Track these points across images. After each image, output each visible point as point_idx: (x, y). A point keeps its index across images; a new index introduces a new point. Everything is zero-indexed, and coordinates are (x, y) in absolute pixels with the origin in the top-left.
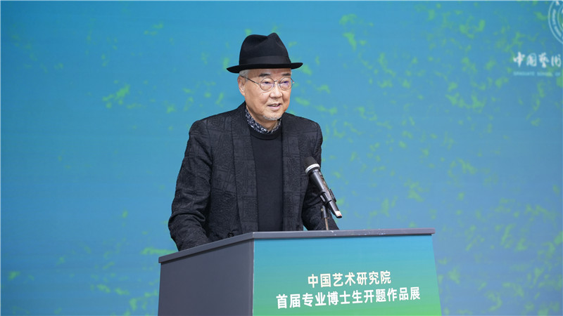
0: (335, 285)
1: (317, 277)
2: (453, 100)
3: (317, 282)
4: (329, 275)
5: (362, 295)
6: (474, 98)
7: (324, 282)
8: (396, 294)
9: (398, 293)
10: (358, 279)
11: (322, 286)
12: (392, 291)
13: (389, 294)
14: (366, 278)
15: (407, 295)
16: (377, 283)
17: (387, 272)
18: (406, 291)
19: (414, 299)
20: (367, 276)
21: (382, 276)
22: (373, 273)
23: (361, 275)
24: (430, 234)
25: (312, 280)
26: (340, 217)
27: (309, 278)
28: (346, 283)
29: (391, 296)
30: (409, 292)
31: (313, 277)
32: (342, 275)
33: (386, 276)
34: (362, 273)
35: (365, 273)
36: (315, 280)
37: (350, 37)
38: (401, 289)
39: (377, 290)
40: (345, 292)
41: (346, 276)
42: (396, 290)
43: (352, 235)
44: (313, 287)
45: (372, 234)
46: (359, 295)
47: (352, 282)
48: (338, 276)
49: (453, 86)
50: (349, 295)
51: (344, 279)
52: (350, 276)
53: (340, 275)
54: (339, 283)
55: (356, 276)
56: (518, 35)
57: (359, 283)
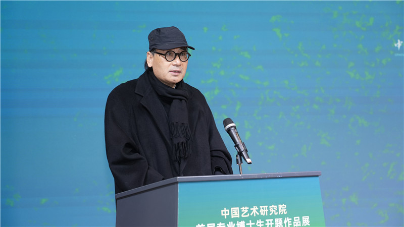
0: (242, 216)
1: (228, 211)
2: (352, 74)
3: (228, 214)
4: (238, 208)
5: (264, 224)
6: (367, 73)
7: (234, 214)
8: (291, 222)
9: (293, 221)
10: (261, 211)
11: (232, 217)
12: (288, 220)
13: (285, 222)
14: (267, 210)
15: (300, 222)
16: (276, 214)
17: (283, 205)
18: (299, 220)
19: (305, 225)
20: (268, 208)
21: (280, 208)
22: (273, 206)
23: (263, 208)
24: (317, 176)
25: (225, 213)
26: (250, 163)
27: (222, 211)
28: (251, 214)
29: (287, 223)
30: (301, 220)
31: (225, 210)
32: (248, 208)
33: (283, 209)
34: (264, 207)
35: (266, 207)
36: (227, 212)
37: (277, 31)
38: (295, 218)
39: (276, 219)
40: (250, 221)
41: (251, 209)
42: (291, 219)
43: (256, 177)
44: (226, 218)
45: (272, 176)
46: (262, 224)
47: (256, 214)
48: (245, 209)
49: (351, 64)
50: (254, 224)
51: (250, 211)
52: (255, 209)
53: (246, 208)
54: (246, 214)
55: (260, 209)
56: (398, 28)
57: (261, 214)
